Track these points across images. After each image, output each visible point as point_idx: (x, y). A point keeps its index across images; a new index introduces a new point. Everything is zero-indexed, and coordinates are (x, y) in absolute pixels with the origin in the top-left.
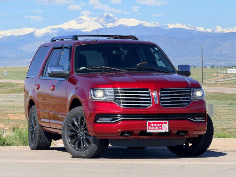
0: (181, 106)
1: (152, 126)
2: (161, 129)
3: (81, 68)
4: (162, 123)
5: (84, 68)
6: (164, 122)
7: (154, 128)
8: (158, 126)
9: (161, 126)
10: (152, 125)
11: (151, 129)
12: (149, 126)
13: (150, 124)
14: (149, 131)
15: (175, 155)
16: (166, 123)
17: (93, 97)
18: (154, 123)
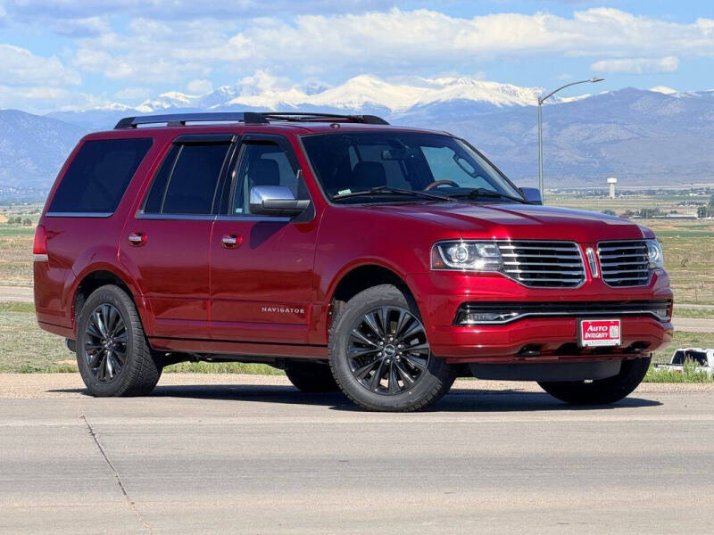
0: (636, 282)
1: (590, 332)
2: (608, 338)
3: (340, 193)
4: (609, 324)
5: (348, 192)
6: (612, 321)
7: (593, 335)
8: (602, 332)
9: (608, 331)
10: (591, 328)
11: (589, 339)
12: (585, 330)
13: (586, 326)
14: (584, 343)
15: (559, 401)
16: (616, 324)
17: (446, 262)
18: (594, 324)
